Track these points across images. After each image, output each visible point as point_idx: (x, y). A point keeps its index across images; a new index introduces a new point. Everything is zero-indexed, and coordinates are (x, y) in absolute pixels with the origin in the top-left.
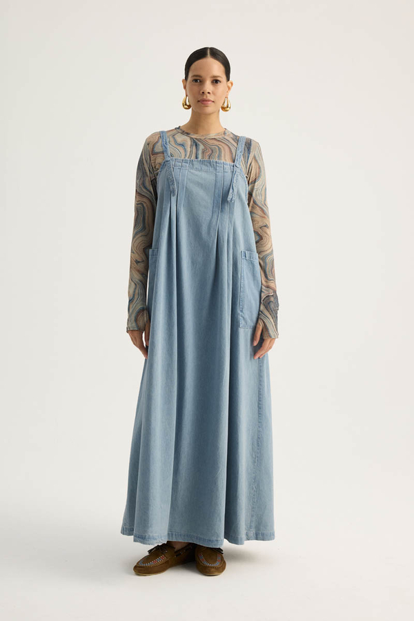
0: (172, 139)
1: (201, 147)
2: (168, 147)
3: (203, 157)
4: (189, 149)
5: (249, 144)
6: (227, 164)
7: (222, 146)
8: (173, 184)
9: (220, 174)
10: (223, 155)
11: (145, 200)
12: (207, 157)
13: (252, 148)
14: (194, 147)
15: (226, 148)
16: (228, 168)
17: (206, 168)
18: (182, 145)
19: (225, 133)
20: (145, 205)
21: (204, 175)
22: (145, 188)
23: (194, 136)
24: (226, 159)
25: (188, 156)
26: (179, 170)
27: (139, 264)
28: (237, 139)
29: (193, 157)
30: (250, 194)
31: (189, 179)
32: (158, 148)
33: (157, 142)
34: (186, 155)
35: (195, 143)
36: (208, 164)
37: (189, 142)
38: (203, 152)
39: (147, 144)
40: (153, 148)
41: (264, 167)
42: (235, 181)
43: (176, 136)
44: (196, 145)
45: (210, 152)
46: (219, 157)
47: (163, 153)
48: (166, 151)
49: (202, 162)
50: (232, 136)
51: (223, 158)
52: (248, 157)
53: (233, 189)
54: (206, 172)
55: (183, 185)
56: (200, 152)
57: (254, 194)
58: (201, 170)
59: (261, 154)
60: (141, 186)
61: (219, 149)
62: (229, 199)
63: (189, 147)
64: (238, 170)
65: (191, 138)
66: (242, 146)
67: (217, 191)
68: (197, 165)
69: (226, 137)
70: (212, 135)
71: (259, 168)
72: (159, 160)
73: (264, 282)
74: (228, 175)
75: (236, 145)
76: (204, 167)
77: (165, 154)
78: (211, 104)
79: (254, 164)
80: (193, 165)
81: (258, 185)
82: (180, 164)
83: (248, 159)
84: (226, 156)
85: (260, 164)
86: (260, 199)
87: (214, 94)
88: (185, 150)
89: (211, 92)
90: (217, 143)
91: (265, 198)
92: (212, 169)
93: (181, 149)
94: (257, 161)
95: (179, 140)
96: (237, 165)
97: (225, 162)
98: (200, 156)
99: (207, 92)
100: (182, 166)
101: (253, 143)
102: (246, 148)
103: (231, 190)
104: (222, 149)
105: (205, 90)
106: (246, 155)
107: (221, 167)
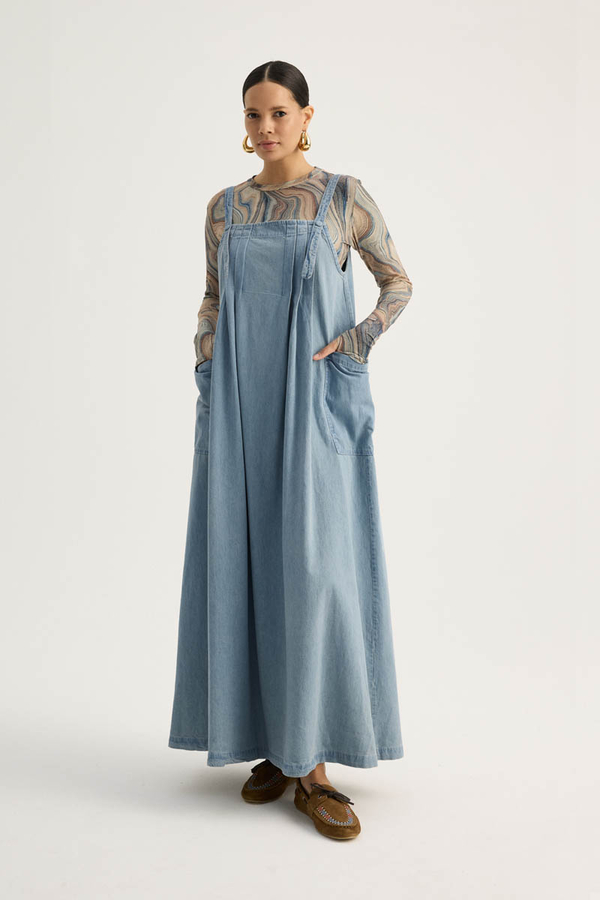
1: (274, 202)
3: (272, 216)
4: (255, 209)
5: (343, 185)
6: (303, 223)
9: (290, 240)
10: (301, 209)
12: (279, 216)
13: (349, 190)
14: (263, 205)
15: (309, 197)
16: (304, 229)
17: (273, 232)
21: (269, 243)
23: (264, 189)
24: (304, 219)
25: (252, 216)
26: (237, 241)
28: (327, 179)
29: (258, 221)
31: (250, 251)
32: (219, 214)
34: (249, 218)
35: (266, 199)
36: (276, 228)
37: (257, 198)
38: (274, 210)
44: (267, 201)
45: (285, 208)
46: (296, 212)
47: (222, 220)
48: (228, 216)
49: (268, 226)
51: (301, 213)
52: (345, 206)
53: (309, 259)
54: (273, 238)
55: (241, 254)
56: (270, 211)
58: (266, 237)
61: (298, 199)
62: (303, 275)
63: (256, 205)
64: (319, 230)
65: (262, 192)
66: (332, 189)
67: (286, 263)
68: (261, 230)
69: (310, 181)
70: (290, 184)
72: (220, 230)
74: (304, 237)
75: (321, 187)
76: (271, 233)
78: (276, 147)
79: (357, 214)
80: (256, 230)
81: (376, 237)
82: (240, 232)
83: (344, 209)
84: (307, 209)
85: (369, 209)
86: (383, 254)
87: (278, 132)
88: (250, 212)
89: (273, 131)
90: (296, 193)
91: (389, 249)
92: (280, 234)
93: (244, 211)
94: (361, 208)
95: (246, 197)
96: (319, 223)
97: (302, 219)
98: (269, 217)
99: (266, 132)
100: (242, 235)
101: (350, 183)
102: (340, 193)
103: (306, 260)
104: (302, 200)
105: (263, 129)
106: (341, 204)
107: (293, 228)
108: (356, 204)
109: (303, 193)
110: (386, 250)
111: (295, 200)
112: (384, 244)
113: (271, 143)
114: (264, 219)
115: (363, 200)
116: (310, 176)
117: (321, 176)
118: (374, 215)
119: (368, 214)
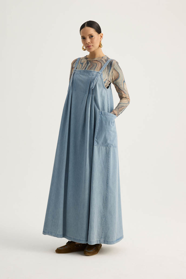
0: (80, 61)
1: (90, 64)
3: (88, 69)
4: (84, 65)
5: (111, 62)
9: (90, 77)
10: (97, 67)
12: (90, 69)
13: (112, 64)
14: (86, 64)
15: (100, 64)
16: (95, 74)
21: (84, 77)
23: (88, 60)
26: (76, 75)
28: (107, 60)
29: (83, 69)
30: (116, 85)
31: (78, 79)
34: (81, 68)
37: (86, 62)
38: (89, 67)
44: (88, 64)
45: (92, 66)
49: (85, 71)
51: (96, 69)
53: (94, 83)
55: (76, 80)
56: (88, 67)
62: (91, 88)
64: (99, 74)
65: (87, 60)
66: (107, 63)
68: (83, 72)
69: (102, 59)
74: (94, 77)
75: (105, 62)
76: (86, 74)
77: (75, 68)
78: (91, 47)
79: (114, 72)
80: (81, 72)
81: (119, 81)
82: (77, 72)
83: (110, 70)
84: (98, 68)
85: (118, 71)
86: (121, 87)
87: (92, 42)
89: (90, 42)
90: (97, 62)
91: (124, 86)
92: (88, 74)
93: (81, 65)
94: (116, 70)
95: (82, 61)
96: (100, 72)
98: (87, 68)
99: (88, 43)
101: (113, 62)
102: (110, 65)
104: (98, 65)
105: (87, 42)
106: (109, 68)
107: (92, 73)
108: (114, 69)
109: (99, 62)
110: (123, 86)
111: (96, 64)
112: (122, 83)
113: (90, 46)
114: (85, 69)
115: (117, 68)
116: (103, 57)
117: (106, 58)
118: (120, 73)
119: (118, 73)
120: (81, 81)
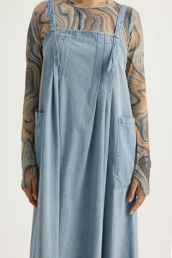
0: (57, 9)
1: (84, 16)
2: (54, 16)
3: (85, 27)
4: (72, 19)
5: (129, 14)
6: (107, 35)
7: (105, 15)
8: (56, 54)
9: (100, 46)
10: (104, 24)
11: (34, 65)
12: (89, 27)
13: (132, 18)
14: (77, 17)
15: (108, 17)
16: (108, 39)
17: (88, 38)
18: (66, 15)
19: (107, 3)
20: (33, 70)
21: (85, 46)
22: (33, 54)
23: (77, 6)
24: (108, 32)
25: (71, 24)
26: (62, 41)
27: (28, 123)
28: (118, 8)
29: (76, 28)
30: (130, 60)
31: (72, 50)
32: (45, 18)
33: (43, 12)
34: (69, 25)
35: (79, 13)
36: (90, 35)
37: (73, 12)
38: (86, 22)
39: (35, 13)
40: (40, 18)
41: (142, 35)
42: (114, 52)
43: (61, 6)
44: (80, 15)
45: (93, 21)
46: (101, 25)
47: (48, 22)
48: (52, 21)
49: (84, 33)
50: (114, 5)
51: (104, 28)
52: (129, 27)
53: (112, 60)
54: (88, 43)
55: (65, 52)
56: (83, 22)
57: (133, 61)
58: (82, 41)
59: (140, 23)
60: (30, 53)
61: (101, 18)
62: (109, 70)
63: (73, 16)
64: (118, 41)
65: (75, 8)
66: (122, 16)
67: (97, 62)
68: (79, 36)
69: (108, 6)
70: (95, 5)
71: (139, 36)
72: (45, 29)
73: (139, 143)
74: (109, 46)
75: (117, 13)
76: (86, 38)
77: (51, 25)
79: (133, 33)
80: (75, 35)
81: (138, 52)
82: (64, 35)
83: (128, 29)
84: (108, 25)
86: (139, 65)
88: (69, 20)
90: (99, 12)
92: (93, 40)
93: (65, 19)
94: (136, 30)
95: (64, 10)
96: (117, 36)
97: (106, 33)
98: (83, 26)
100: (65, 37)
101: (133, 13)
102: (127, 18)
103: (111, 61)
104: (104, 18)
106: (127, 25)
107: (102, 38)
108: (134, 27)
109: (103, 13)
111: (99, 17)
114: (79, 28)
120: (82, 56)
